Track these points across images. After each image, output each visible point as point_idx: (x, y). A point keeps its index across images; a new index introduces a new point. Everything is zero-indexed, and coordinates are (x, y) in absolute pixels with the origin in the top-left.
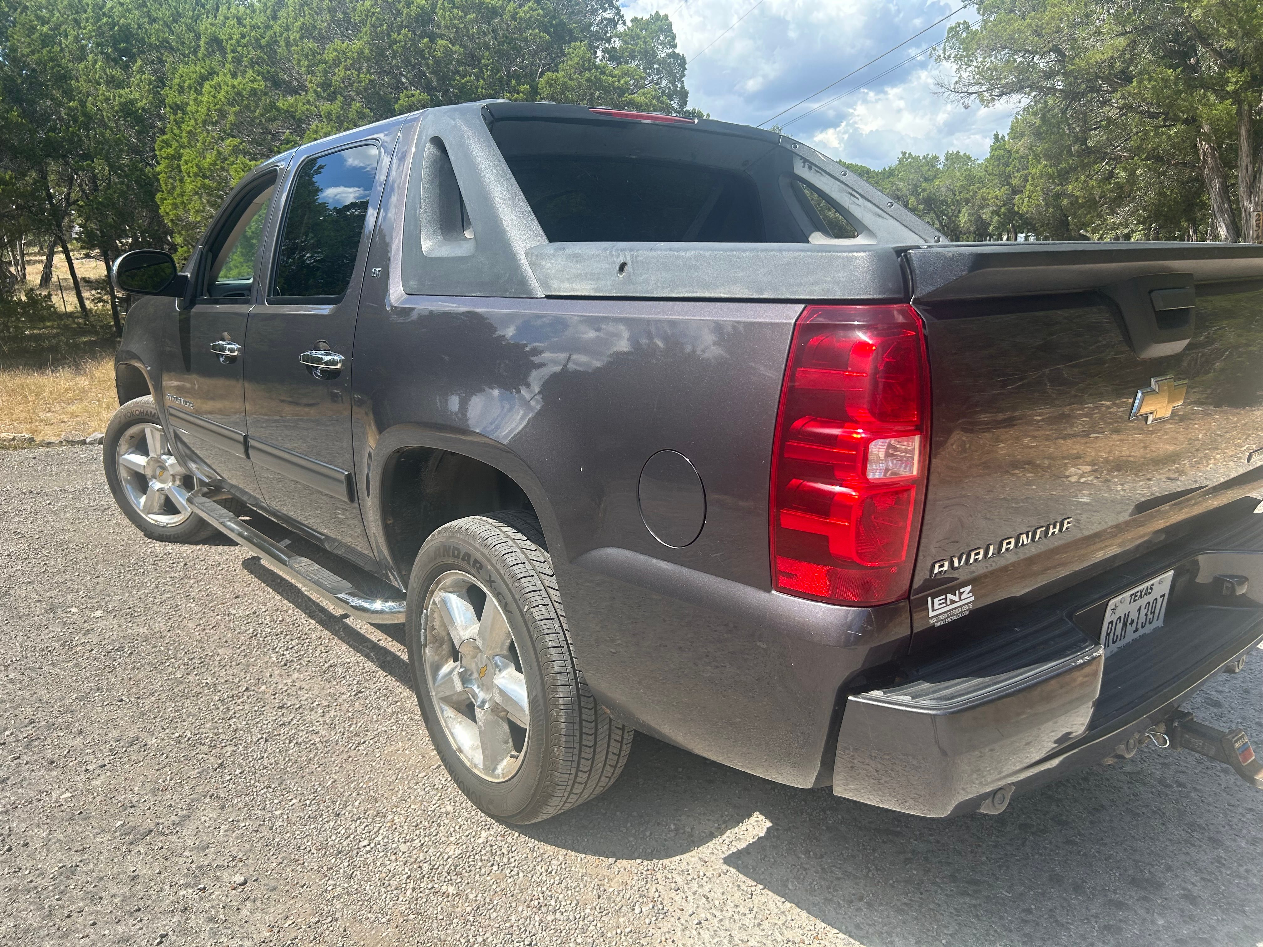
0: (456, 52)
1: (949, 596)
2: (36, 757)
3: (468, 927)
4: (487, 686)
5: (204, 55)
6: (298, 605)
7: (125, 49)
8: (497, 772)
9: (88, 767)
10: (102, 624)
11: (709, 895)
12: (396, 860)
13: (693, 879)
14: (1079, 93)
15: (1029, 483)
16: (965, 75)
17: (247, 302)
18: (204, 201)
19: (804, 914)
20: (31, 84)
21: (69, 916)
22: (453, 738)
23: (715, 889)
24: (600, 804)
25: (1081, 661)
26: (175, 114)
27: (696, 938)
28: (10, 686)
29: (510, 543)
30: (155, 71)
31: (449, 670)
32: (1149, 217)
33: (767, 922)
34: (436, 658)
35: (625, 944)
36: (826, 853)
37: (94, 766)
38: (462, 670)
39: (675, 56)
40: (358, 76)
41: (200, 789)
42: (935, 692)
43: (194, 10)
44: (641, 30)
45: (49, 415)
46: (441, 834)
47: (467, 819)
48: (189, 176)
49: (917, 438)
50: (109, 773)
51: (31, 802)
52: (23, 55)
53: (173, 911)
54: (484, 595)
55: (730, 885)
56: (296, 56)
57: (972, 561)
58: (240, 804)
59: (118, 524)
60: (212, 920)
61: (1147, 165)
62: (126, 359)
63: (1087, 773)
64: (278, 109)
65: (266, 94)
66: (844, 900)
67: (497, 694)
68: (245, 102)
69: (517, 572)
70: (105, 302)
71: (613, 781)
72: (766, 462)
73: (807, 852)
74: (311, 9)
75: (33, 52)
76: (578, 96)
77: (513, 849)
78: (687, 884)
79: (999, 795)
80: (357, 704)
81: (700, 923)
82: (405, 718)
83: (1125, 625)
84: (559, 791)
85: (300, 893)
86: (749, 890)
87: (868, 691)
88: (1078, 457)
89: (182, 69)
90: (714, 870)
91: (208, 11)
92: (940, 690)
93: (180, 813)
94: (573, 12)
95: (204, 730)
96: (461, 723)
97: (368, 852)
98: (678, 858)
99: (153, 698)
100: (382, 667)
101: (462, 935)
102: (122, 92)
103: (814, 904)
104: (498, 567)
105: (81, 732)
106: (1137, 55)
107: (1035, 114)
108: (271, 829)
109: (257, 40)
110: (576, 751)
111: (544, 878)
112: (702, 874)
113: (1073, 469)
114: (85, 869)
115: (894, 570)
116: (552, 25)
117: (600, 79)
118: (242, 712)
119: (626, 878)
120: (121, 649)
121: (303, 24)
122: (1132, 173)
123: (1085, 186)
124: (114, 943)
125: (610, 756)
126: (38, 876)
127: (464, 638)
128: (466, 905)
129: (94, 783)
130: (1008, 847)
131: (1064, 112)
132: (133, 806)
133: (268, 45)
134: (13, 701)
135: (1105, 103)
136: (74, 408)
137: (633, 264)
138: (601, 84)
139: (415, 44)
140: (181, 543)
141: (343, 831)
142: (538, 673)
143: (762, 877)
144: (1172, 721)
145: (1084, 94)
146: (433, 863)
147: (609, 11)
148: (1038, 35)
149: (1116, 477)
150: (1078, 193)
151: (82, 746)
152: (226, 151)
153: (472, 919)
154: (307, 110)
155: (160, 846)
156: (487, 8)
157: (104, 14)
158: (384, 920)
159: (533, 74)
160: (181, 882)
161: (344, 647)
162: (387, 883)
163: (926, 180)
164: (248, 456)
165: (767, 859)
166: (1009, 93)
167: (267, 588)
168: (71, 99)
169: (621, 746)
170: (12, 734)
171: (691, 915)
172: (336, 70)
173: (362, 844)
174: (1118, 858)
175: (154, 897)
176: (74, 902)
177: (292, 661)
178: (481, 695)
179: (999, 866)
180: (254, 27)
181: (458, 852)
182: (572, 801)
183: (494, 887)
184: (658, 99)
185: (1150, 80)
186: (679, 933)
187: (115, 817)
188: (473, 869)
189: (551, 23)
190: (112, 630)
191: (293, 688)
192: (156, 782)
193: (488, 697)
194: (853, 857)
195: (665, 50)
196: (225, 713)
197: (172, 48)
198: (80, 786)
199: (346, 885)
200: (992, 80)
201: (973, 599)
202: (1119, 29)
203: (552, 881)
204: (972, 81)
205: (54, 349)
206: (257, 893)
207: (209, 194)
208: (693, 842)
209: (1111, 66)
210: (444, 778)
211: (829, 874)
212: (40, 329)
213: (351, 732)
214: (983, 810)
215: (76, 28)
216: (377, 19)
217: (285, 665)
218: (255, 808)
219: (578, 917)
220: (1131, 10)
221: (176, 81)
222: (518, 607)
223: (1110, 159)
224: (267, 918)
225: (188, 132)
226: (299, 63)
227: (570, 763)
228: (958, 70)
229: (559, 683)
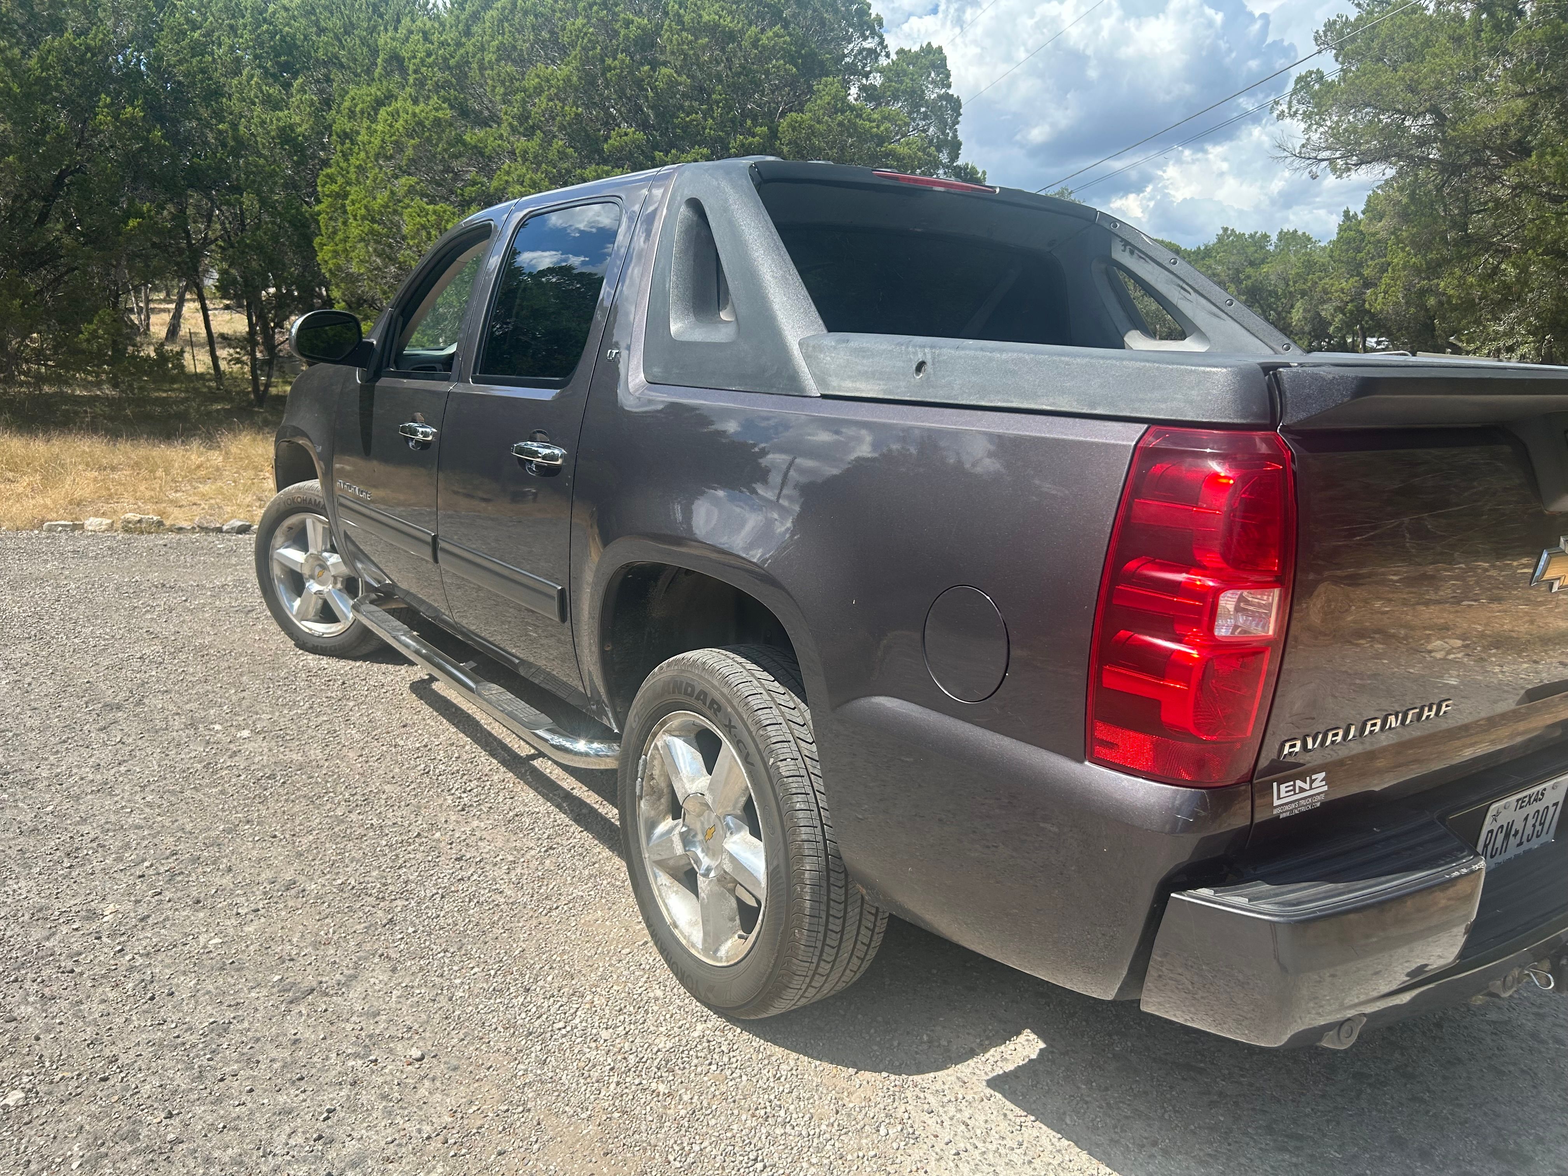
0: (680, 84)
1: (1299, 783)
2: (179, 894)
3: (683, 1132)
4: (714, 851)
5: (381, 75)
6: (476, 740)
7: (287, 63)
8: (719, 954)
9: (240, 911)
10: (250, 746)
11: (969, 1122)
12: (597, 1048)
13: (950, 1101)
14: (1461, 166)
15: (1378, 656)
16: (1315, 137)
17: (447, 379)
18: (371, 249)
19: (1084, 1155)
20: (176, 99)
21: (222, 1080)
22: (668, 910)
23: (976, 1116)
24: (838, 1004)
25: (1456, 874)
26: (343, 144)
27: (954, 1170)
28: (147, 810)
29: (755, 682)
30: (321, 91)
31: (667, 828)
32: (1542, 327)
33: (1039, 1160)
34: (653, 813)
35: (868, 1169)
36: (1112, 1086)
37: (246, 910)
38: (684, 829)
39: (948, 98)
40: (563, 108)
41: (367, 947)
42: (1277, 895)
43: (370, 19)
44: (908, 65)
45: (178, 495)
46: (648, 1023)
47: (680, 1008)
48: (355, 219)
49: (1277, 592)
50: (263, 920)
51: (175, 946)
52: (169, 65)
53: (340, 1084)
54: (719, 743)
55: (995, 1113)
56: (490, 82)
57: (1328, 742)
58: (414, 968)
59: (264, 630)
60: (385, 1097)
61: (1543, 261)
62: (292, 436)
63: (1441, 1018)
64: (464, 144)
65: (451, 125)
66: (1134, 1143)
67: (727, 861)
68: (427, 134)
69: (762, 718)
70: (243, 363)
71: (858, 975)
72: (1089, 608)
73: (1089, 1082)
74: (511, 25)
75: (180, 62)
76: (827, 143)
77: (735, 1047)
78: (943, 1106)
79: (1346, 1027)
80: (548, 862)
81: (958, 1154)
82: (605, 882)
83: (1507, 836)
84: (797, 982)
85: (485, 1076)
86: (1018, 1120)
87: (1195, 888)
88: (1445, 628)
89: (353, 90)
90: (975, 1093)
91: (387, 23)
92: (1283, 894)
93: (346, 972)
94: (825, 39)
95: (370, 879)
96: (677, 892)
97: (564, 1036)
98: (932, 1075)
99: (311, 837)
100: (577, 821)
101: (675, 1142)
102: (281, 114)
103: (1098, 1145)
104: (740, 710)
105: (230, 869)
106: (1538, 121)
107: (1401, 189)
108: (450, 1000)
109: (445, 59)
110: (821, 936)
111: (772, 1085)
112: (960, 1096)
113: (1439, 643)
114: (239, 1027)
115: (1238, 746)
116: (800, 56)
117: (855, 124)
118: (413, 862)
119: (869, 1094)
120: (272, 776)
121: (502, 43)
122: (1524, 270)
123: (1462, 284)
124: (275, 1114)
125: (859, 946)
126: (186, 1031)
127: (689, 791)
128: (680, 1107)
129: (246, 929)
130: (1339, 1099)
131: (1439, 189)
132: (292, 960)
133: (458, 66)
134: (151, 827)
135: (1494, 180)
136: (207, 488)
137: (933, 364)
138: (855, 130)
139: (631, 73)
140: (337, 657)
141: (534, 1009)
142: (781, 839)
143: (1033, 1106)
144: (1560, 958)
145: (1466, 167)
146: (640, 1055)
147: (870, 40)
148: (1412, 92)
149: (1494, 655)
150: (1452, 292)
151: (232, 886)
152: (400, 192)
153: (686, 1124)
154: (499, 146)
155: (324, 1007)
156: (723, 32)
157: (265, 20)
158: (584, 1116)
159: (771, 114)
160: (349, 1051)
161: (532, 793)
162: (586, 1074)
163: (1252, 264)
164: (436, 560)
165: (1039, 1086)
166: (1370, 163)
167: (440, 717)
168: (221, 120)
169: (872, 936)
170: (151, 865)
171: (947, 1144)
172: (537, 100)
173: (557, 1026)
174: (1477, 1123)
175: (318, 1066)
176: (227, 1064)
177: (471, 806)
178: (706, 861)
179: (1328, 1121)
180: (442, 44)
181: (669, 1045)
182: (810, 995)
183: (712, 1089)
184: (924, 150)
185: (1553, 155)
186: (933, 1163)
187: (271, 970)
188: (687, 1066)
189: (800, 53)
190: (261, 754)
191: (473, 838)
192: (317, 934)
193: (714, 864)
194: (1146, 1093)
195: (937, 90)
196: (393, 861)
197: (342, 66)
198: (231, 931)
199: (539, 1072)
200: (1349, 145)
201: (1326, 788)
202: (1518, 88)
203: (781, 1089)
204: (1323, 145)
205: (183, 417)
206: (437, 1072)
207: (378, 242)
208: (950, 1059)
209: (1505, 134)
210: (652, 956)
211: (1116, 1111)
212: (166, 391)
213: (542, 895)
214: (1325, 1044)
215: (232, 35)
216: (590, 41)
217: (463, 810)
218: (431, 973)
219: (812, 1133)
220: (1533, 66)
221: (347, 104)
222: (762, 758)
223: (1497, 251)
224: (448, 1100)
225: (357, 167)
226: (493, 91)
227: (812, 949)
228: (1308, 130)
229: (806, 852)
